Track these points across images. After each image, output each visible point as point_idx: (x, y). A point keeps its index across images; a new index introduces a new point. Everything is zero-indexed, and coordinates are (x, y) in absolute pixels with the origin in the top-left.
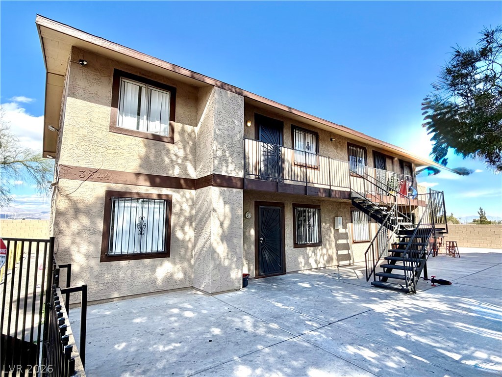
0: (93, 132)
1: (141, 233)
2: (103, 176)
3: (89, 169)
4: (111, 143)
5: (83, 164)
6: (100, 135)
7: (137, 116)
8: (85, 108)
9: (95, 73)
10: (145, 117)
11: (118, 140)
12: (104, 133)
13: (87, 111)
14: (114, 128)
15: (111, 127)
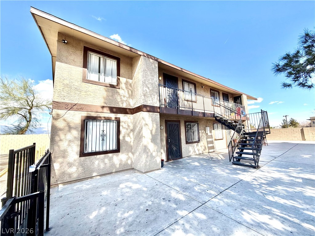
0: (72, 83)
1: (103, 140)
2: (79, 107)
3: (71, 104)
4: (83, 88)
5: (67, 101)
6: (76, 84)
7: (98, 73)
8: (68, 68)
9: (72, 48)
10: (103, 74)
11: (88, 87)
12: (79, 83)
13: (69, 70)
14: (85, 80)
15: (83, 80)
